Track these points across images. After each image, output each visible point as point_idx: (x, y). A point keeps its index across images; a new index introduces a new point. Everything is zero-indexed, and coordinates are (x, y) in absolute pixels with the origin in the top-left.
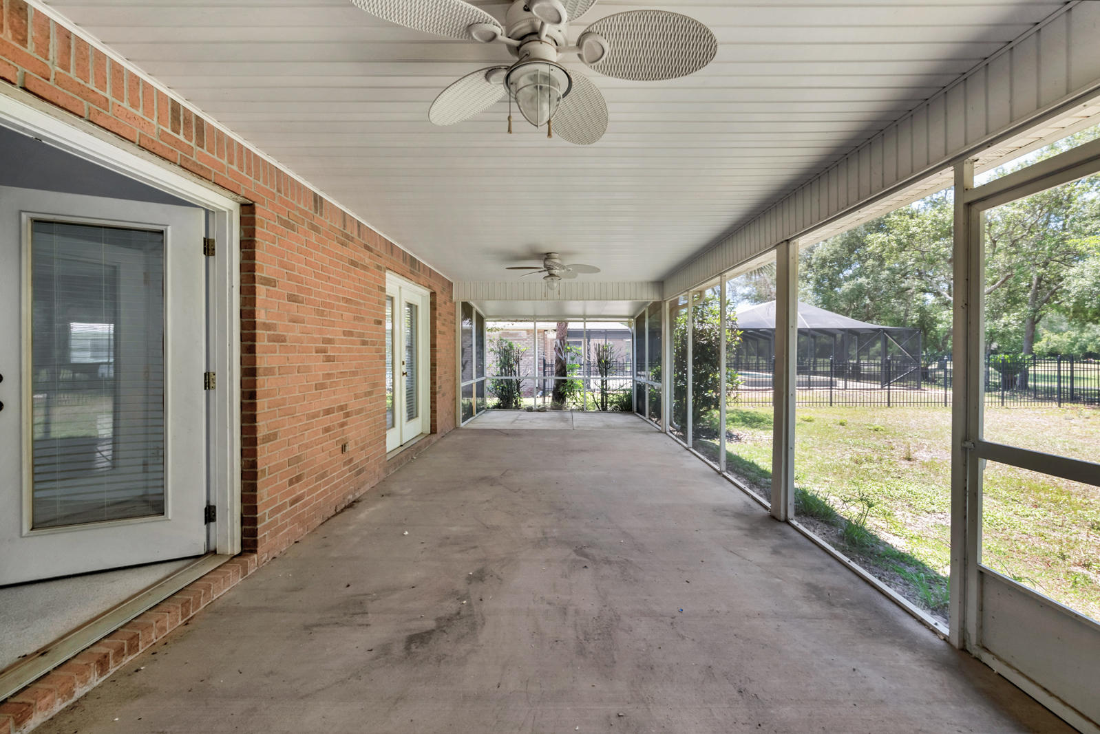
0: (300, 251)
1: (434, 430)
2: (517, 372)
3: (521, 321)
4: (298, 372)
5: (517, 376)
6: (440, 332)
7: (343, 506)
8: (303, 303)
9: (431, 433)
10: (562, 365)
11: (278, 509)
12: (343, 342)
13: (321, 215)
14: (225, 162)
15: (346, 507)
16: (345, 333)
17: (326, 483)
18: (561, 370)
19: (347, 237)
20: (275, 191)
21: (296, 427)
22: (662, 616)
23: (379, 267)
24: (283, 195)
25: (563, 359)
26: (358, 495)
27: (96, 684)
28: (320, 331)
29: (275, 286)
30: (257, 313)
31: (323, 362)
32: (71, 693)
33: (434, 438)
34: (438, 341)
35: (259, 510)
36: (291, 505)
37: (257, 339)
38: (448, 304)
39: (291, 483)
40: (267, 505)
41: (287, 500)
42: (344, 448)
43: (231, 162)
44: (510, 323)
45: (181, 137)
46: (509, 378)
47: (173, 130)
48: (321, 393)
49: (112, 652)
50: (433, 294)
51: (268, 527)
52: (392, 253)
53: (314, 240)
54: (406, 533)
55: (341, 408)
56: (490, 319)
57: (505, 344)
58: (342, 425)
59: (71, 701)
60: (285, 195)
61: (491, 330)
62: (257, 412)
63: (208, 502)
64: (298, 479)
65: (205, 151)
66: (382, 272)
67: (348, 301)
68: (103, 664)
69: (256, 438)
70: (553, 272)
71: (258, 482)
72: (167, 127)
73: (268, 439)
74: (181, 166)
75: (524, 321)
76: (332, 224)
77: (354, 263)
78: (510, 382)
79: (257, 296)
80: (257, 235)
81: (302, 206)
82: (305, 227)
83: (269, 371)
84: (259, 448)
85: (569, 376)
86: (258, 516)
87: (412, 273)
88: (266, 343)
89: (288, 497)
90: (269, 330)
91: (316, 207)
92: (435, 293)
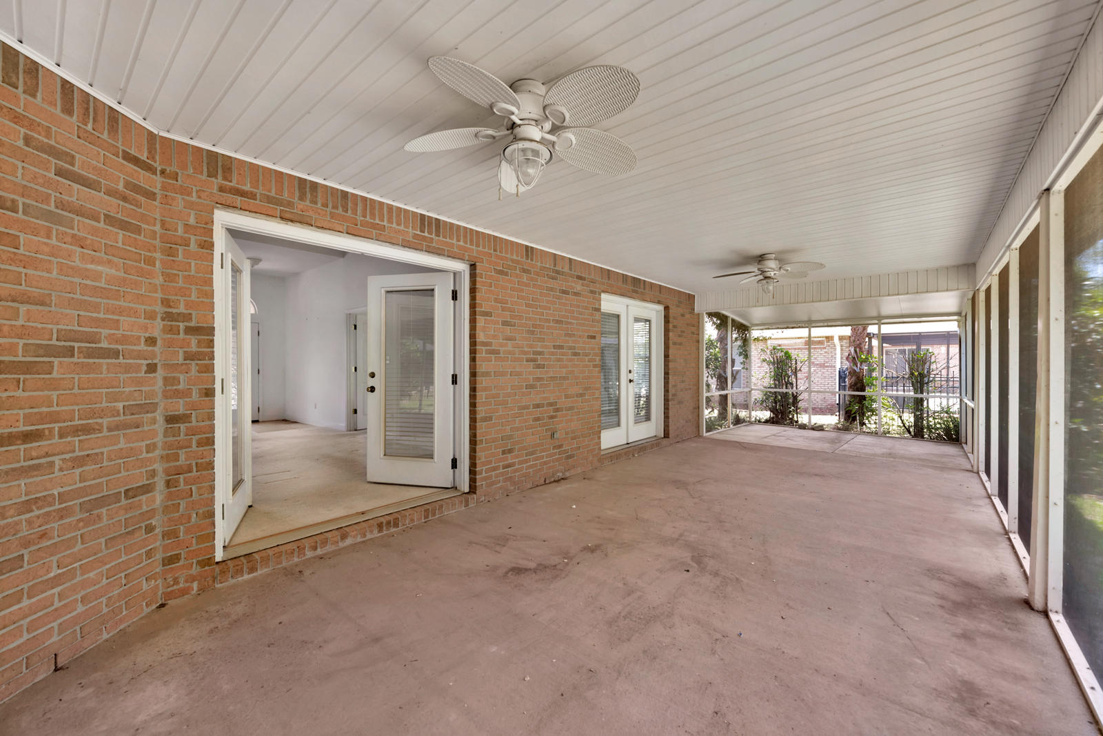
0: (513, 289)
1: (666, 435)
2: (795, 385)
3: (793, 328)
4: (511, 375)
5: (795, 388)
6: (675, 344)
7: (552, 480)
8: (515, 326)
9: (665, 437)
10: (858, 377)
11: (495, 469)
12: (553, 354)
13: (532, 260)
14: (454, 241)
15: (555, 481)
16: (555, 347)
17: (536, 459)
18: (856, 384)
19: (558, 272)
20: (492, 251)
21: (508, 414)
22: (715, 630)
23: (592, 292)
24: (498, 253)
25: (858, 370)
26: (567, 474)
27: (376, 535)
28: (531, 346)
29: (491, 316)
30: (477, 335)
31: (533, 368)
32: (365, 536)
33: (665, 441)
34: (671, 352)
35: (477, 466)
36: (503, 469)
37: (477, 352)
38: (688, 316)
39: (504, 452)
40: (484, 464)
41: (501, 464)
42: (552, 435)
43: (458, 240)
44: (780, 331)
45: (426, 234)
46: (784, 390)
47: (421, 231)
48: (530, 391)
49: (385, 522)
50: (667, 308)
51: (485, 479)
52: (609, 278)
53: (525, 280)
54: (574, 507)
55: (551, 404)
56: (755, 328)
57: (779, 354)
58: (552, 417)
59: (364, 539)
60: (500, 252)
61: (757, 339)
62: (477, 401)
63: (454, 455)
64: (510, 451)
65: (441, 238)
66: (597, 295)
67: (557, 322)
68: (380, 526)
69: (476, 418)
70: (768, 274)
71: (477, 447)
72: (417, 231)
73: (485, 419)
74: (426, 251)
75: (797, 328)
76: (543, 265)
77: (564, 292)
78: (785, 395)
79: (477, 324)
80: (477, 284)
81: (515, 257)
82: (518, 272)
83: (487, 374)
84: (477, 424)
85: (868, 392)
86: (477, 469)
87: (634, 291)
88: (484, 355)
89: (501, 462)
90: (487, 346)
91: (527, 255)
92: (668, 307)
